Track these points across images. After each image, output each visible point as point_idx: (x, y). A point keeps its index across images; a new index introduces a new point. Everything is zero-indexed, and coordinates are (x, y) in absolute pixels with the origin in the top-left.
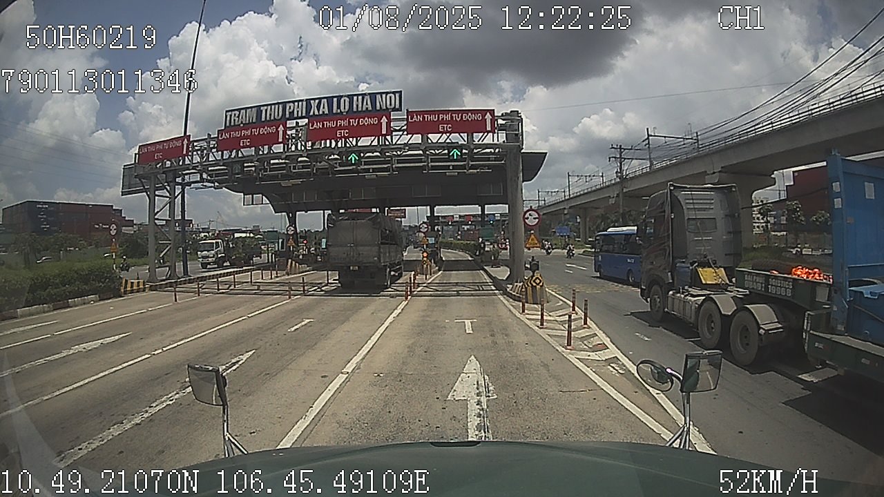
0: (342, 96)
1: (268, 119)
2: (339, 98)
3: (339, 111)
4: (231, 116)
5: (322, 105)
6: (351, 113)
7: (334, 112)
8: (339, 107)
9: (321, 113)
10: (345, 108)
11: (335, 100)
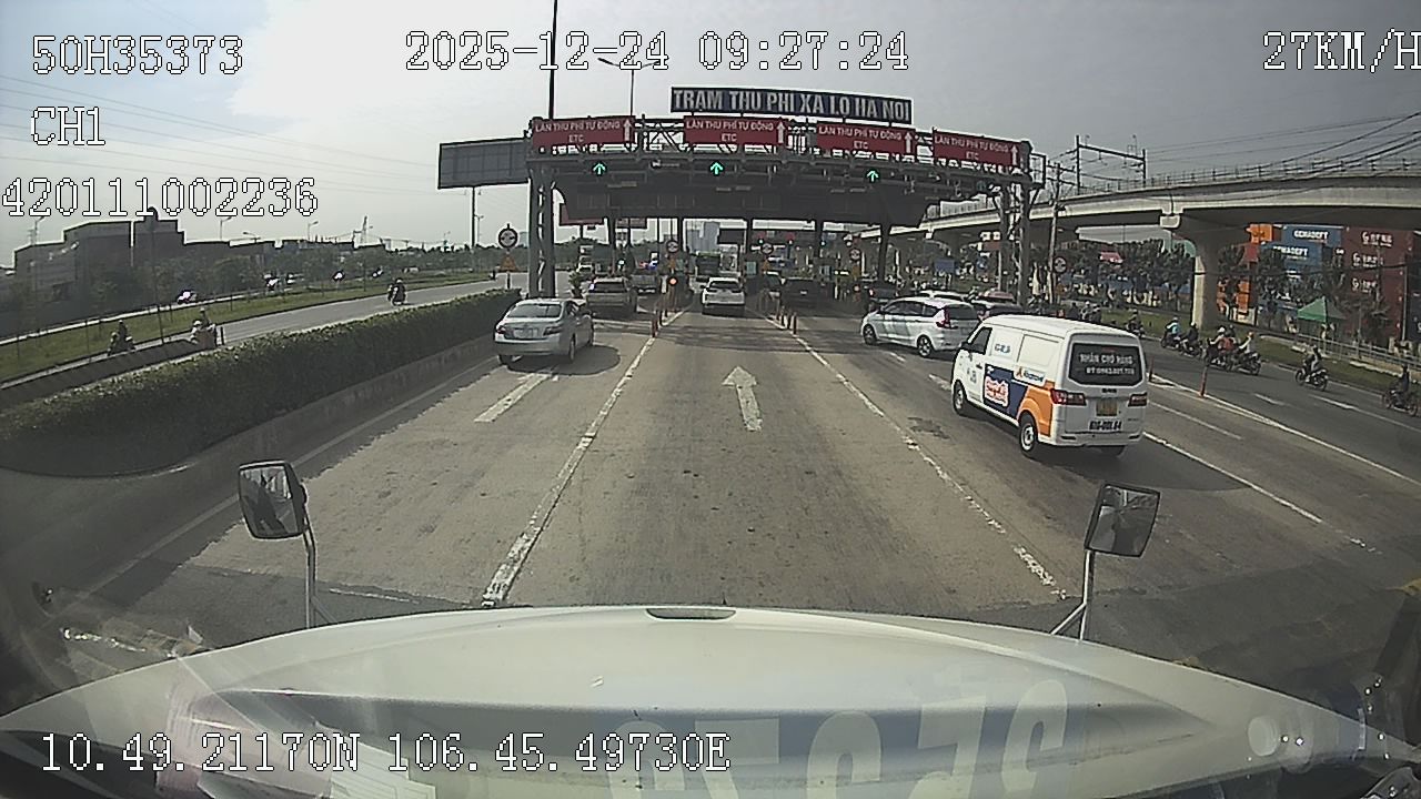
0: (845, 95)
2: (838, 96)
3: (838, 113)
5: (815, 102)
8: (837, 108)
9: (815, 111)
11: (832, 98)
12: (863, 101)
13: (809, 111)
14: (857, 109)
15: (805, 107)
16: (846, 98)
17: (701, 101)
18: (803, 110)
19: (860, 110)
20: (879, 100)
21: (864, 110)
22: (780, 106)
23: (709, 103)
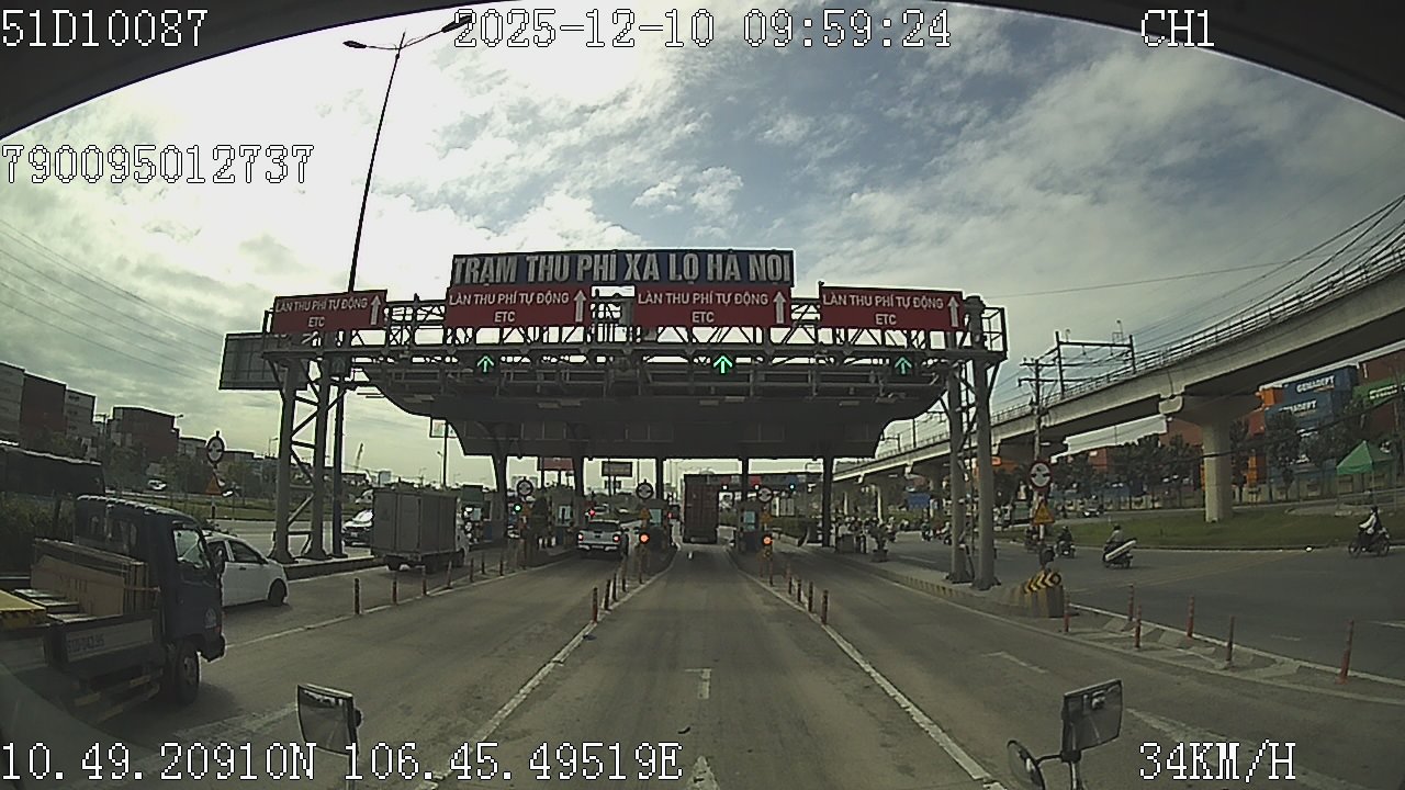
0: (686, 251)
1: (541, 279)
2: (681, 253)
3: (680, 277)
4: (464, 266)
5: (648, 262)
6: (702, 283)
7: (672, 278)
8: (679, 270)
9: (645, 278)
10: (691, 274)
11: (673, 256)
12: (719, 257)
13: (637, 277)
14: (710, 271)
15: (632, 272)
16: (692, 255)
17: (488, 272)
18: (628, 277)
19: (715, 271)
20: (743, 256)
21: (720, 271)
22: (596, 273)
23: (499, 275)
